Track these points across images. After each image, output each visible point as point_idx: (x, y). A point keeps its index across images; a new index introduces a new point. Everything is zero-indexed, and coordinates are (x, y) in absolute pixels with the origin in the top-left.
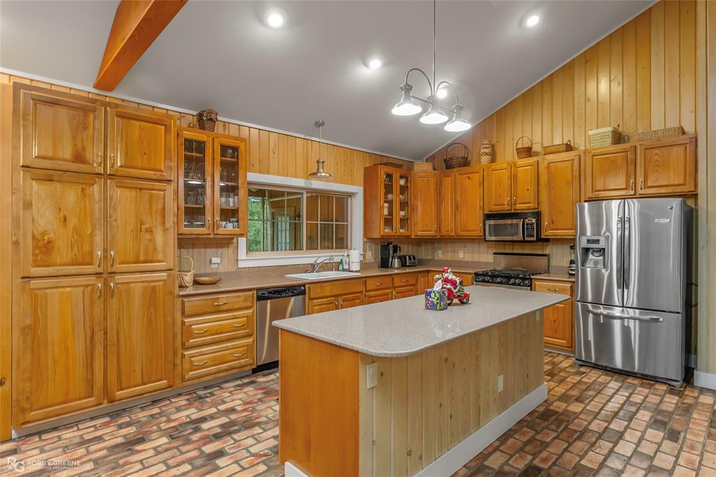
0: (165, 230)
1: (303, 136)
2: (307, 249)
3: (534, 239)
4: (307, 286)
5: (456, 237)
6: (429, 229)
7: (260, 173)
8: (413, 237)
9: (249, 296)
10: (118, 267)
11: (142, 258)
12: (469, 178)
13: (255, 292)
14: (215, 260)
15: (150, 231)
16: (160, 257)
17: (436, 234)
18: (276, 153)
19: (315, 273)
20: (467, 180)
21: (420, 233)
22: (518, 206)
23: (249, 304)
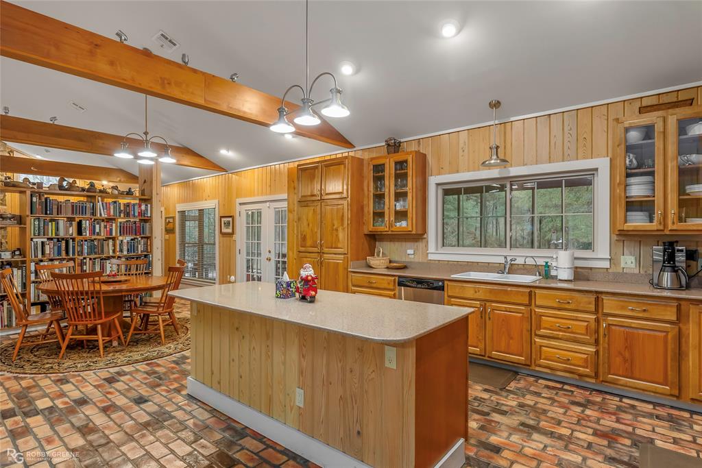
0: (344, 229)
1: (497, 122)
2: (511, 247)
4: (446, 282)
7: (449, 174)
9: (391, 281)
10: (326, 250)
11: (334, 246)
13: (397, 278)
14: (410, 251)
15: (337, 230)
16: (340, 246)
18: (466, 151)
19: (505, 275)
23: (391, 287)
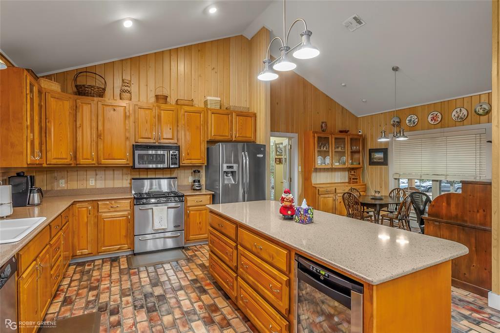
3: (177, 166)
5: (96, 165)
6: (64, 157)
8: (45, 165)
12: (114, 110)
17: (71, 162)
20: (112, 112)
21: (54, 162)
22: (162, 141)
